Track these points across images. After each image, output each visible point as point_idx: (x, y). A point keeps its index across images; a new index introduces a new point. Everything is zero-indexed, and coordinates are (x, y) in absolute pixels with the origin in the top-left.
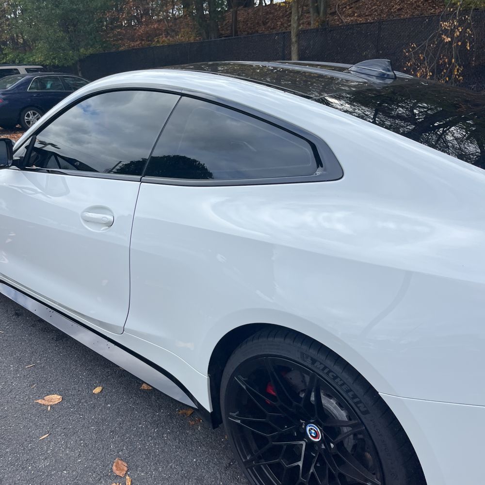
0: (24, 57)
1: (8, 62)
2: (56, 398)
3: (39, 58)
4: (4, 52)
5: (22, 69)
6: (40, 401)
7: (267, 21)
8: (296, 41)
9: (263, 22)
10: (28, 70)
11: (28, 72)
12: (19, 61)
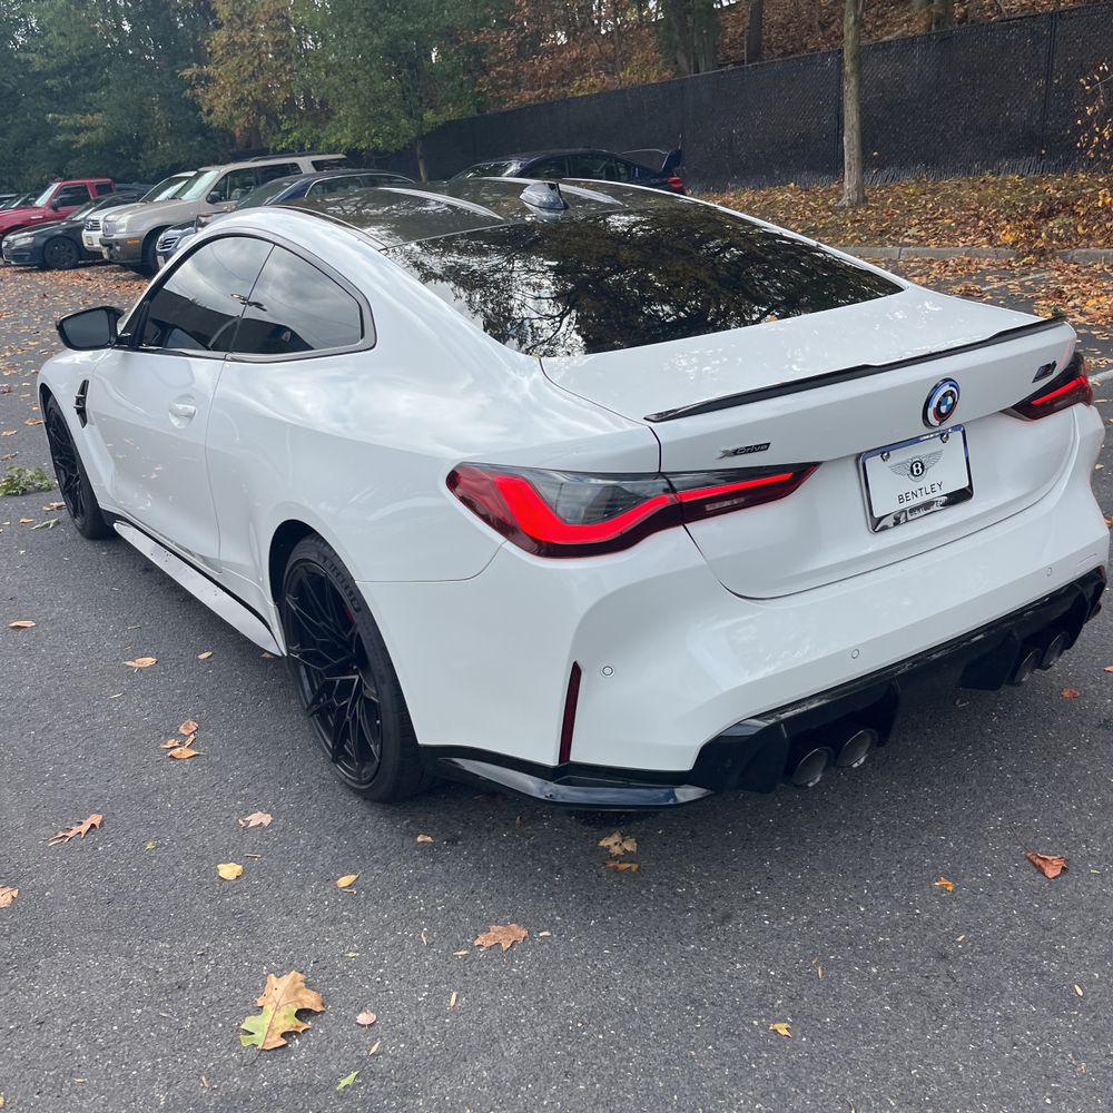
0: (321, 135)
1: (291, 148)
2: (149, 661)
3: (346, 136)
4: (283, 128)
5: (305, 163)
6: (129, 663)
7: (832, 18)
8: (852, 72)
9: (819, 22)
10: (317, 165)
11: (317, 170)
12: (312, 145)
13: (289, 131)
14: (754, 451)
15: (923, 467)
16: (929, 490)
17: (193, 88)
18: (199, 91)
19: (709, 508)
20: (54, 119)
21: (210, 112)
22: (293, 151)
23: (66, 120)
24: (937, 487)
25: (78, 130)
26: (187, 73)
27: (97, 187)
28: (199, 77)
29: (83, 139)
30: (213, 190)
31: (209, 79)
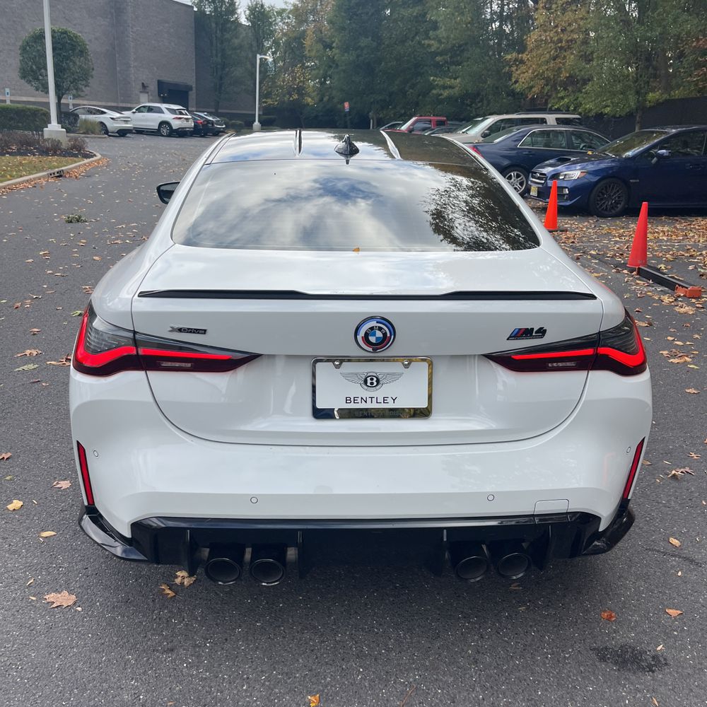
4: (559, 95)
5: (551, 119)
10: (559, 120)
11: (557, 123)
13: (562, 98)
14: (194, 333)
15: (378, 381)
16: (380, 400)
17: (511, 67)
18: (514, 69)
19: (165, 364)
20: (433, 80)
21: (516, 82)
22: (562, 111)
23: (439, 81)
24: (390, 400)
25: (444, 87)
26: (509, 57)
27: (437, 121)
28: (516, 60)
29: (446, 93)
30: (487, 130)
31: (522, 62)
